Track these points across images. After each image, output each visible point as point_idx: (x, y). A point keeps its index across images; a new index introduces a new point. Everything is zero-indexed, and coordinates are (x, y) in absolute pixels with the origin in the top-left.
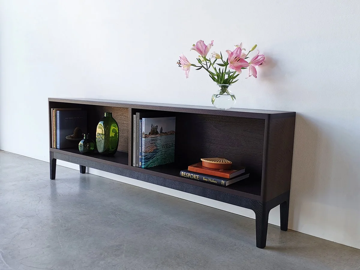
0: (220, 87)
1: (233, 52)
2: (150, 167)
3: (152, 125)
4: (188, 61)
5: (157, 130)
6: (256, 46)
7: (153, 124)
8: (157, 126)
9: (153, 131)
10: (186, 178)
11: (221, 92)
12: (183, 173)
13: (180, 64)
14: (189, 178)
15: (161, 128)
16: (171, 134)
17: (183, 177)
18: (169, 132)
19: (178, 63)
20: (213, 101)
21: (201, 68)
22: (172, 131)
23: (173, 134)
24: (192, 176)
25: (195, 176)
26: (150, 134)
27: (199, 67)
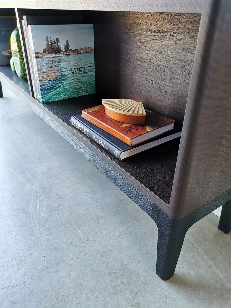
2: (53, 102)
3: (47, 38)
5: (58, 46)
7: (48, 36)
8: (57, 39)
9: (51, 47)
15: (65, 42)
16: (87, 52)
18: (81, 49)
22: (89, 48)
23: (91, 52)
25: (84, 130)
26: (44, 51)
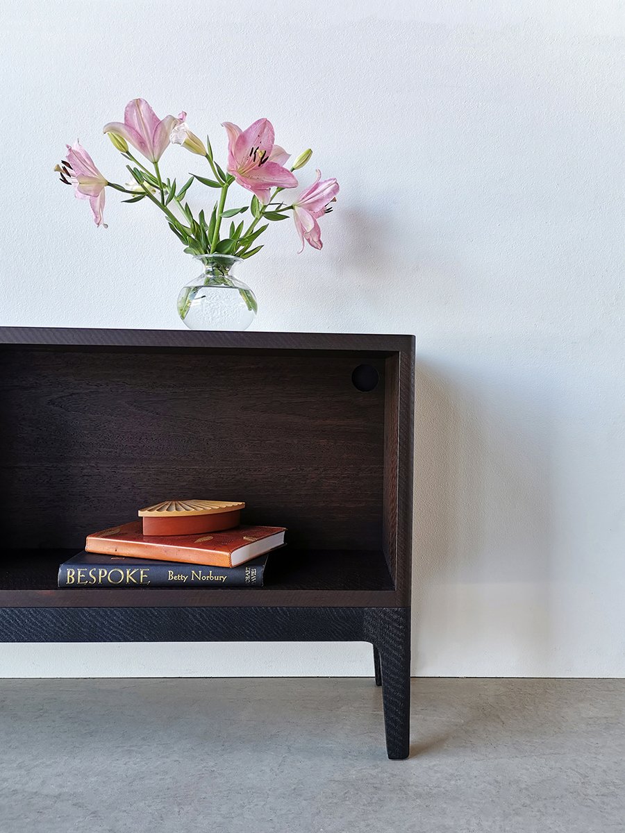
0: (203, 262)
1: (247, 131)
4: (96, 170)
6: (309, 153)
10: (89, 587)
11: (208, 280)
12: (70, 573)
13: (65, 175)
14: (105, 586)
17: (75, 586)
19: (58, 169)
20: (183, 313)
21: (143, 197)
24: (116, 576)
25: (128, 575)
27: (137, 196)
